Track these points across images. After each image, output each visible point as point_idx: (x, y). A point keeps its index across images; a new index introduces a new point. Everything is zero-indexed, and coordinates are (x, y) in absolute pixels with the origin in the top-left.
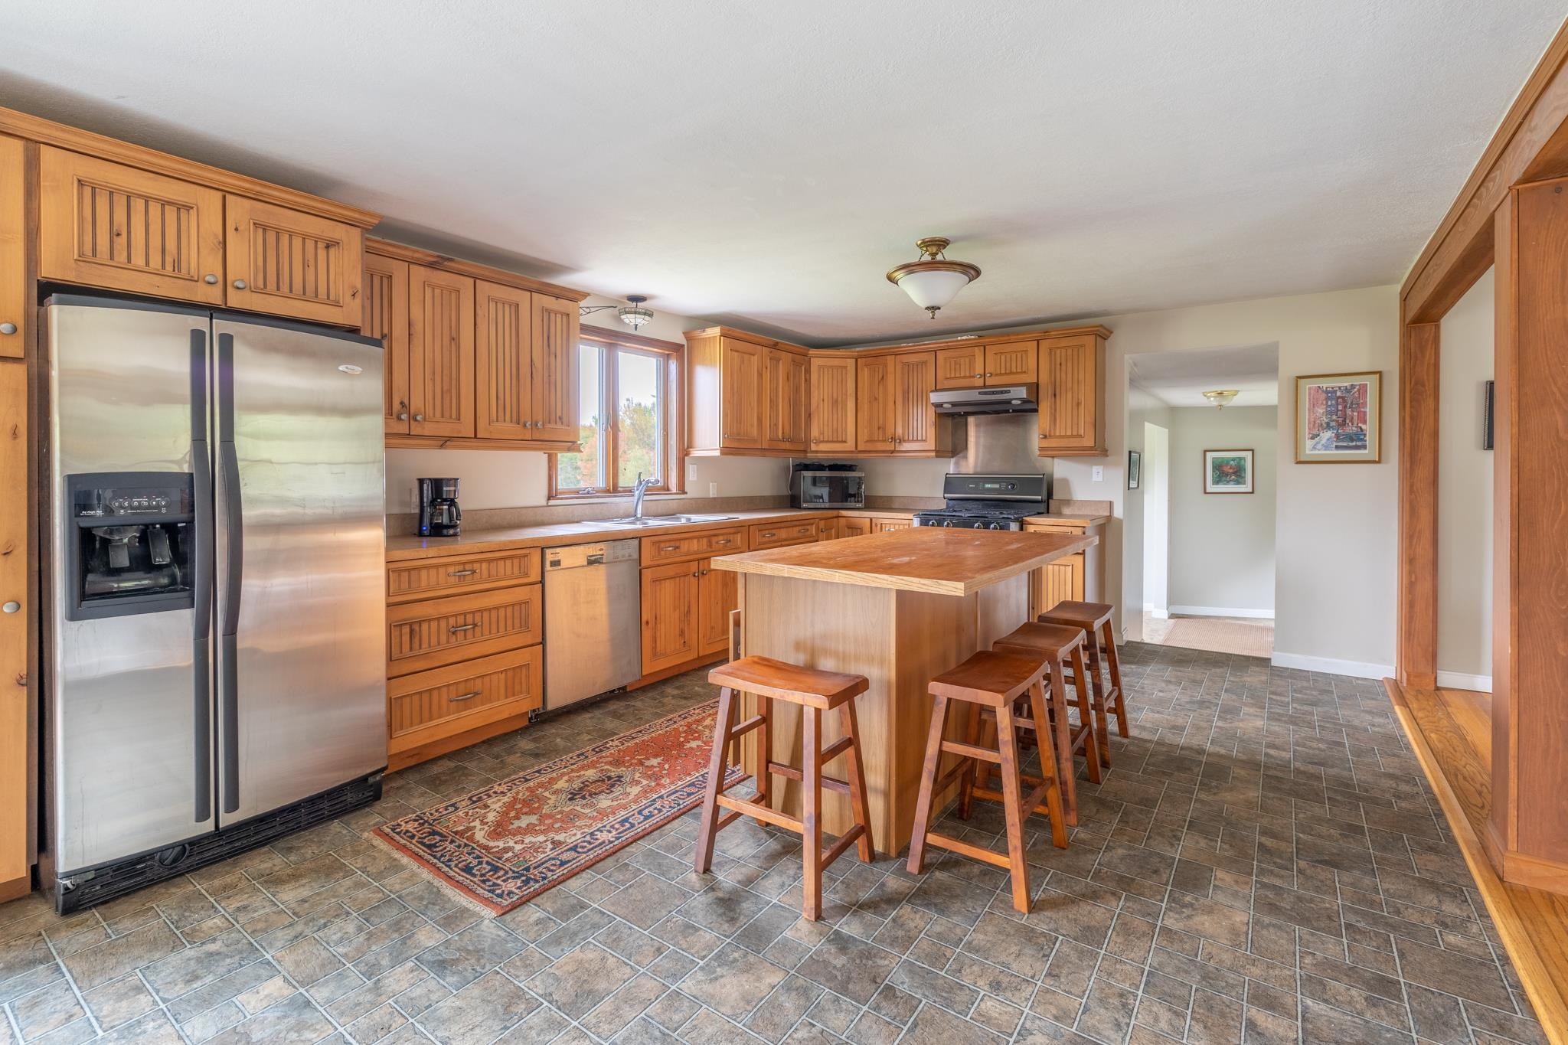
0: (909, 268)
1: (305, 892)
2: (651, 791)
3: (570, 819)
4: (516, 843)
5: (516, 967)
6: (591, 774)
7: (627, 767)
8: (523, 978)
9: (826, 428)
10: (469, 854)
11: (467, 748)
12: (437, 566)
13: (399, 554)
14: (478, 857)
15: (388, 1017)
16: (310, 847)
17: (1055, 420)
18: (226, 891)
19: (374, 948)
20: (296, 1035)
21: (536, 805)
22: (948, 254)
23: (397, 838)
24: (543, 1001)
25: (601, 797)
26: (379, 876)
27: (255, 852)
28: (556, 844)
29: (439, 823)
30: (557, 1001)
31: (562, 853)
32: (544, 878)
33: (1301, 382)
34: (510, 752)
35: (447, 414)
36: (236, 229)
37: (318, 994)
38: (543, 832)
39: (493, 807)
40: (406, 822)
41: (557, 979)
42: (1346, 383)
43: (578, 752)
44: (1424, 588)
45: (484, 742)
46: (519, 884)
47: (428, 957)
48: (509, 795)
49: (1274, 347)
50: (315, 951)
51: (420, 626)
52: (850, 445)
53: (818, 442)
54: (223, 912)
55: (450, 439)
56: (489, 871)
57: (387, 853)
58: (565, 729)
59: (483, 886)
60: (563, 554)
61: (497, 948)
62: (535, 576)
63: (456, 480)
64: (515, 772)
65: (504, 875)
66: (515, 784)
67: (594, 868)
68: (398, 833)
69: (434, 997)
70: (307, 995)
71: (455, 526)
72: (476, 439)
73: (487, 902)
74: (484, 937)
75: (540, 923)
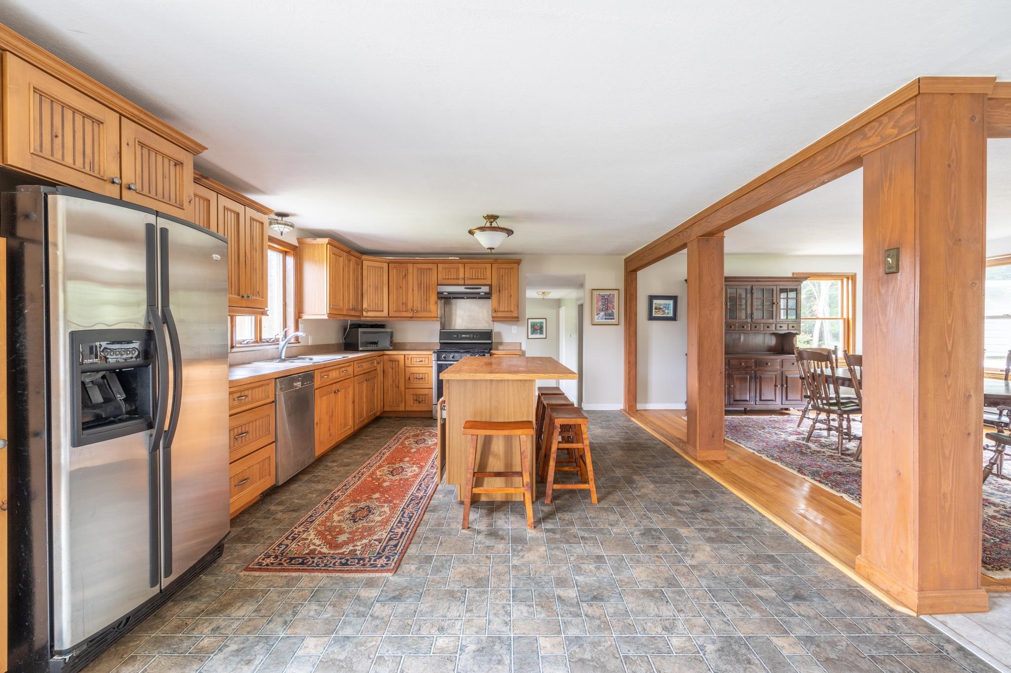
0: (482, 229)
2: (395, 507)
3: (369, 529)
4: (353, 547)
5: (434, 585)
6: (348, 509)
7: (365, 501)
8: (443, 586)
9: (371, 303)
10: (334, 559)
17: (500, 303)
21: (338, 530)
22: (500, 223)
23: (270, 567)
24: (465, 589)
25: (371, 517)
28: (378, 540)
29: (287, 554)
30: (471, 586)
31: (388, 542)
32: (395, 553)
33: (594, 291)
36: (128, 144)
38: (362, 539)
39: (310, 538)
40: (262, 560)
41: (459, 581)
42: (608, 293)
43: (323, 503)
44: (633, 372)
46: (385, 560)
47: (383, 599)
48: (311, 530)
49: (584, 276)
52: (385, 313)
53: (367, 311)
61: (413, 583)
62: (272, 397)
64: (295, 521)
65: (370, 559)
66: (307, 526)
67: (412, 543)
68: (267, 566)
73: (379, 571)
74: (400, 582)
75: (419, 569)
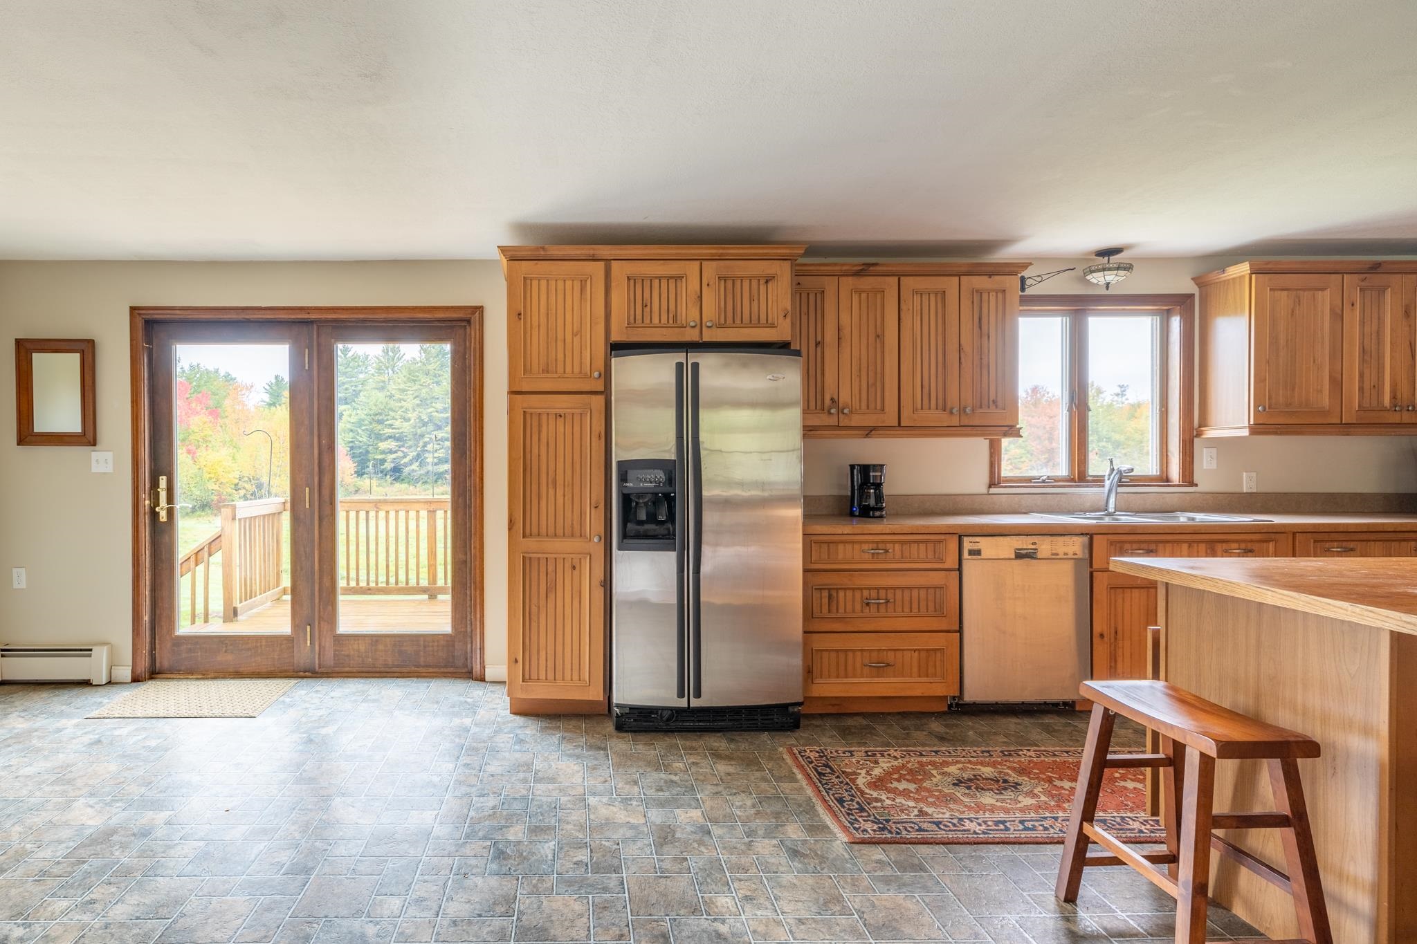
1: (731, 770)
2: (1047, 808)
3: (946, 799)
4: (887, 798)
5: (846, 882)
6: (987, 771)
7: (1031, 779)
8: (847, 891)
10: (847, 791)
11: (882, 713)
12: (853, 542)
13: (820, 528)
14: (853, 796)
15: (749, 864)
16: (744, 743)
18: (691, 750)
19: (757, 821)
20: (697, 845)
21: (920, 777)
23: (800, 759)
24: (855, 913)
25: (988, 794)
26: (778, 779)
27: (713, 734)
28: (922, 813)
29: (834, 760)
30: (866, 920)
31: (925, 822)
32: (898, 833)
34: (918, 728)
35: (872, 406)
36: (708, 285)
37: (716, 831)
38: (914, 799)
39: (882, 765)
40: (811, 751)
41: (874, 906)
43: (984, 749)
45: (899, 713)
46: (875, 828)
47: (788, 843)
48: (900, 760)
50: (724, 806)
51: (837, 593)
54: (685, 761)
55: (874, 428)
56: (856, 809)
57: (789, 767)
58: (983, 725)
59: (847, 817)
60: (984, 544)
61: (838, 862)
62: (951, 562)
63: (882, 466)
64: (915, 745)
65: (866, 817)
66: (909, 755)
67: (948, 846)
68: (802, 756)
69: (781, 869)
70: (710, 828)
71: (881, 509)
72: (901, 428)
73: (845, 829)
74: (832, 851)
75: (880, 863)
